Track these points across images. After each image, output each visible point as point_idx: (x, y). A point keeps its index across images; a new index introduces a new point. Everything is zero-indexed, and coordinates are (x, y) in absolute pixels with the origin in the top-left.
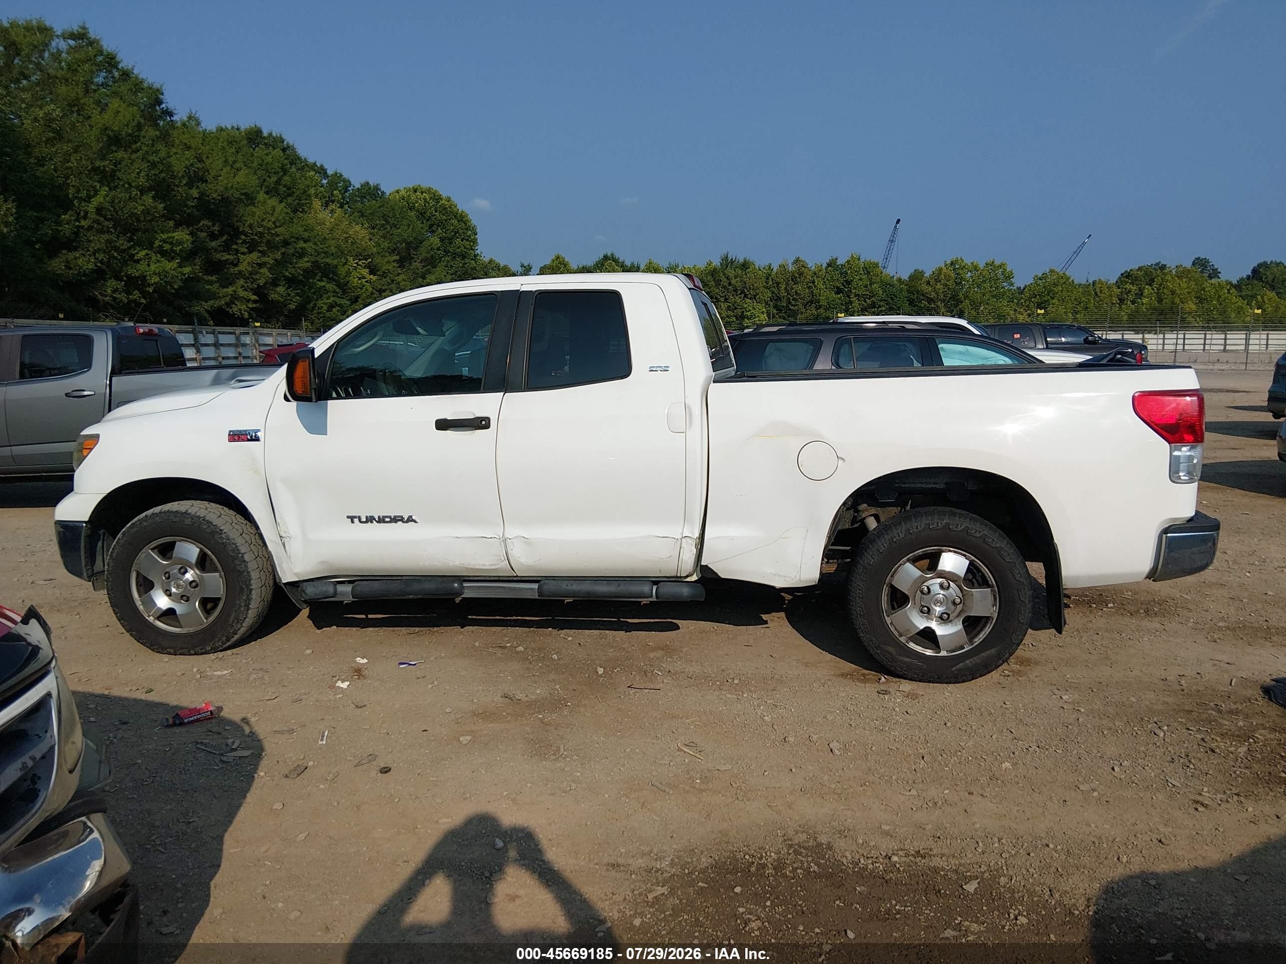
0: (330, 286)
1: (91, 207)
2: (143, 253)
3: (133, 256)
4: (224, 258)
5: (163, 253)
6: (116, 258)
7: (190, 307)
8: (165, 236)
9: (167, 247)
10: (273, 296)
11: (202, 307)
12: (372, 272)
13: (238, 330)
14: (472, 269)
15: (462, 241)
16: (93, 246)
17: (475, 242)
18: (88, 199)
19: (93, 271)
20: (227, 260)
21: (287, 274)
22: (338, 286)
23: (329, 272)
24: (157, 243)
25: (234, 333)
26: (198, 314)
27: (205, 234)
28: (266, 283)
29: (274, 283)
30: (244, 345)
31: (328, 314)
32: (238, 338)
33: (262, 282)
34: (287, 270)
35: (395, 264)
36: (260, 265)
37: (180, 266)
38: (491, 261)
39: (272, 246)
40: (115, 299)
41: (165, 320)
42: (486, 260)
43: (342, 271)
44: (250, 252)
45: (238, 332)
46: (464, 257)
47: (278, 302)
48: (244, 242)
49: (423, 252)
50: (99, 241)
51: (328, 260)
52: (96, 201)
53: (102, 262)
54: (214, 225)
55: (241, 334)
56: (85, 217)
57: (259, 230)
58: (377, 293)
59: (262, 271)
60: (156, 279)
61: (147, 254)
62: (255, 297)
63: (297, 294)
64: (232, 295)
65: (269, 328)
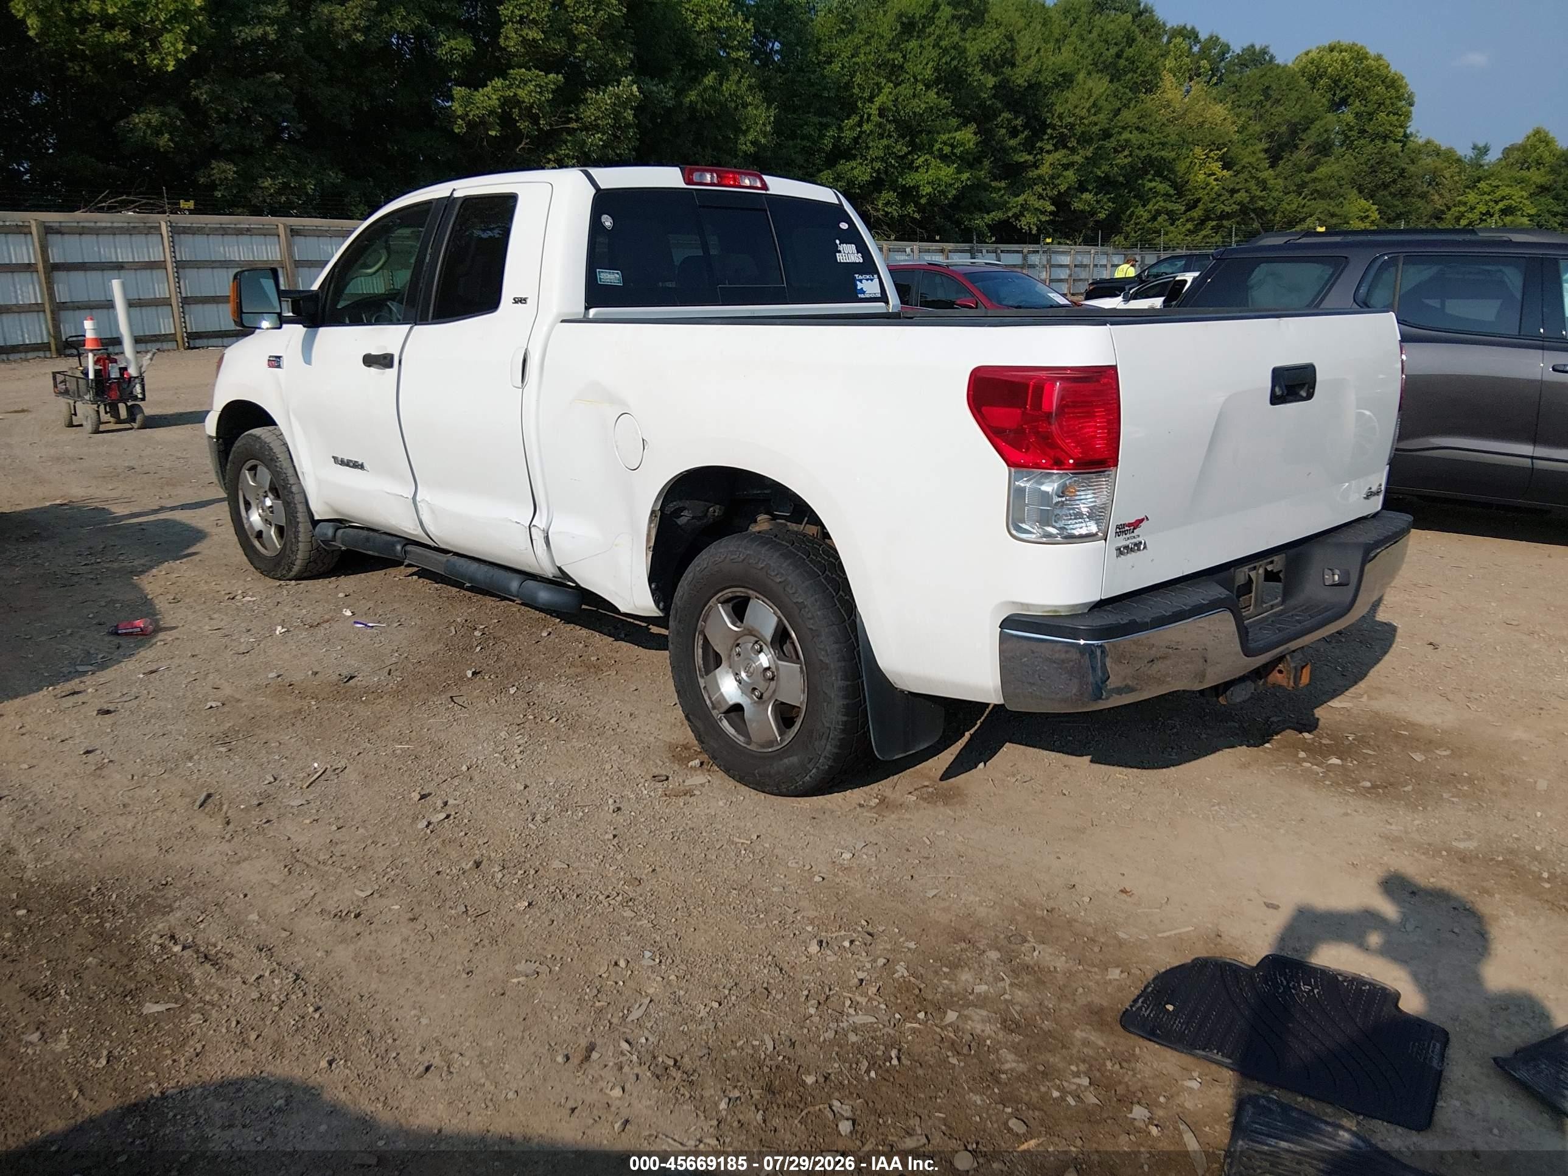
0: (1163, 187)
1: (873, 109)
2: (922, 159)
3: (912, 162)
4: (1022, 160)
5: (944, 158)
6: (893, 166)
7: (970, 220)
8: (945, 137)
9: (947, 150)
10: (1077, 205)
11: (982, 221)
12: (1226, 166)
13: (1026, 248)
14: (1392, 155)
15: (1387, 115)
16: (872, 153)
17: (1408, 116)
18: (871, 100)
19: (869, 183)
20: (1026, 161)
21: (1099, 173)
22: (1174, 185)
23: (1161, 169)
24: (937, 146)
25: (1021, 252)
26: (978, 229)
27: (1004, 131)
28: (1069, 188)
29: (1082, 188)
30: (1033, 266)
31: (1149, 225)
32: (1025, 258)
33: (1063, 188)
34: (1100, 168)
35: (1262, 155)
36: (1066, 167)
37: (959, 171)
38: (1428, 142)
39: (1085, 139)
40: (887, 213)
41: (937, 238)
42: (1421, 141)
43: (1181, 167)
44: (1056, 149)
45: (1025, 250)
46: (1385, 138)
47: (1082, 211)
48: (1052, 137)
49: (1312, 137)
50: (877, 148)
51: (1163, 153)
52: (878, 101)
53: (878, 171)
54: (1016, 118)
55: (1029, 252)
56: (868, 120)
57: (1069, 120)
58: (1227, 195)
59: (1065, 173)
60: (928, 189)
61: (926, 160)
62: (1053, 208)
63: (1109, 200)
64: (1022, 205)
65: (1066, 244)
